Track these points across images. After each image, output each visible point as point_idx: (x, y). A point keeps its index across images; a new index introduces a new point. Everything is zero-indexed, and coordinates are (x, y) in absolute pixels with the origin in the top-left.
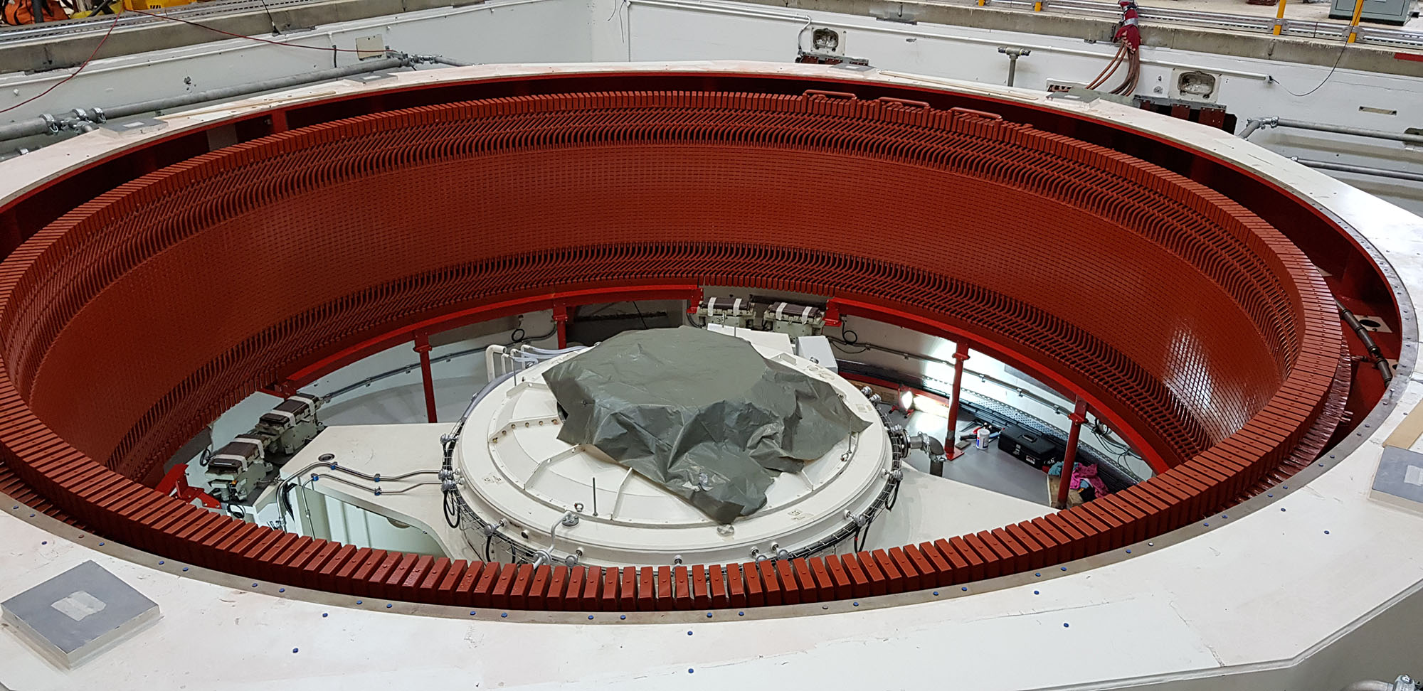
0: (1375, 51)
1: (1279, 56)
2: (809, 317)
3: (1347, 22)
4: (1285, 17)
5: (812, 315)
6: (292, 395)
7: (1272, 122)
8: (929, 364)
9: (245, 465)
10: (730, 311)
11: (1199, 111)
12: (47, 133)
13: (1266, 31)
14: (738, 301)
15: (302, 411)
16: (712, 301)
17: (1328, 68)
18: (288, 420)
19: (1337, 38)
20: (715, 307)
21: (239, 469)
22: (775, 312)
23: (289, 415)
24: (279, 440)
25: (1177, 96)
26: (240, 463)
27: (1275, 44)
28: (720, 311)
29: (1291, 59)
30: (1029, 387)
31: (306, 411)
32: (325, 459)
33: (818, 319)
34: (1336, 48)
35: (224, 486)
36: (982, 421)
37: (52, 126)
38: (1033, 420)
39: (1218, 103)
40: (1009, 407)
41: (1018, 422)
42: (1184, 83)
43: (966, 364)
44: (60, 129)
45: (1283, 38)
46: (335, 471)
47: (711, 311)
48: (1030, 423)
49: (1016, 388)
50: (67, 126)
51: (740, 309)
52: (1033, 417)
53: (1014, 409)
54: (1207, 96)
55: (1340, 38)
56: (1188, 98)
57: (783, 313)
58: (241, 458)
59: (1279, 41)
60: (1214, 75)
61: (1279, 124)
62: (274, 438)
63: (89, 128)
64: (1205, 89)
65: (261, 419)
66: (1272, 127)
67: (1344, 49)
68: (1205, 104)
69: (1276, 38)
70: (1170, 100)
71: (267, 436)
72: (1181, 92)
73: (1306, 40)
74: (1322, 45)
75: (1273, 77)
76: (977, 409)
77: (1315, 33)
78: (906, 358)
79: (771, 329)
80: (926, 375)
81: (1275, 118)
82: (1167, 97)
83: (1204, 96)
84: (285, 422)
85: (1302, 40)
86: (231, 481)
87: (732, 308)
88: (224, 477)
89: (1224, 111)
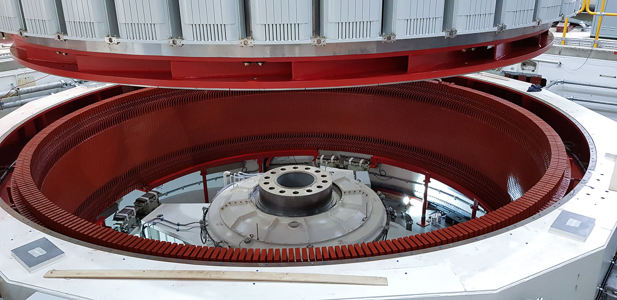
0: (605, 51)
1: (564, 54)
2: (362, 163)
3: (593, 39)
4: (566, 37)
5: (363, 163)
6: (149, 191)
7: (561, 82)
8: (416, 185)
9: (128, 218)
10: (329, 161)
11: (530, 77)
12: (62, 87)
13: (558, 43)
14: (333, 157)
15: (152, 198)
16: (322, 157)
17: (585, 58)
18: (147, 201)
19: (590, 46)
20: (323, 159)
21: (125, 219)
22: (348, 161)
23: (147, 199)
24: (143, 208)
25: (521, 71)
26: (126, 217)
27: (562, 48)
28: (325, 160)
29: (569, 55)
30: (459, 196)
31: (154, 197)
32: (160, 217)
33: (366, 165)
34: (588, 50)
35: (119, 226)
36: (438, 210)
37: (63, 85)
38: (461, 210)
39: (538, 74)
40: (451, 204)
41: (454, 211)
42: (523, 65)
43: (429, 184)
44: (66, 86)
45: (565, 46)
46: (163, 221)
47: (321, 161)
48: (460, 211)
49: (453, 196)
50: (69, 85)
51: (334, 160)
52: (461, 209)
53: (453, 205)
54: (533, 71)
55: (591, 46)
56: (525, 72)
57: (352, 162)
58: (126, 215)
59: (563, 47)
60: (535, 62)
61: (564, 83)
62: (141, 208)
63: (77, 85)
64: (532, 68)
65: (136, 200)
66: (561, 84)
67: (592, 50)
68: (533, 74)
69: (562, 46)
70: (518, 73)
71: (137, 207)
72: (522, 69)
73: (575, 46)
74: (582, 49)
75: (561, 63)
76: (437, 205)
77: (580, 44)
78: (407, 182)
79: (347, 169)
80: (415, 190)
81: (562, 80)
82: (516, 71)
83: (532, 71)
84: (145, 202)
85: (573, 47)
86: (122, 224)
87: (330, 159)
88: (119, 222)
89: (541, 77)
